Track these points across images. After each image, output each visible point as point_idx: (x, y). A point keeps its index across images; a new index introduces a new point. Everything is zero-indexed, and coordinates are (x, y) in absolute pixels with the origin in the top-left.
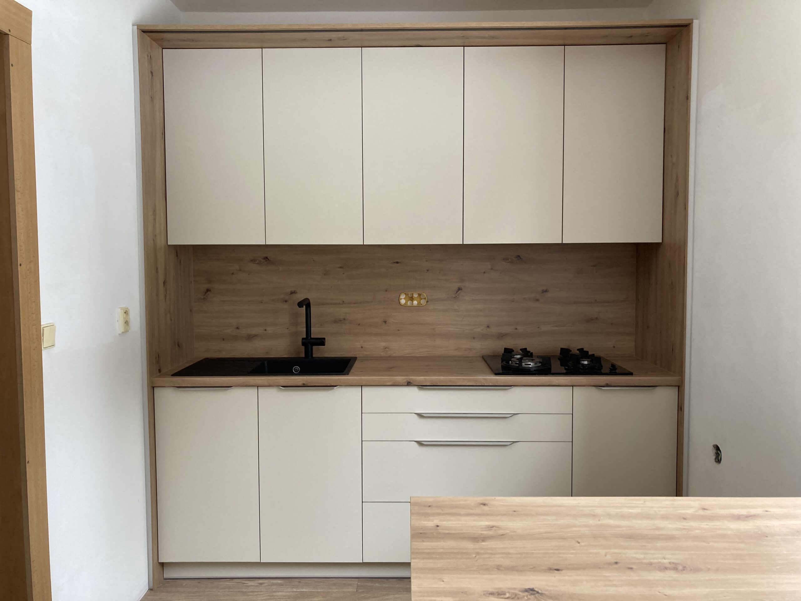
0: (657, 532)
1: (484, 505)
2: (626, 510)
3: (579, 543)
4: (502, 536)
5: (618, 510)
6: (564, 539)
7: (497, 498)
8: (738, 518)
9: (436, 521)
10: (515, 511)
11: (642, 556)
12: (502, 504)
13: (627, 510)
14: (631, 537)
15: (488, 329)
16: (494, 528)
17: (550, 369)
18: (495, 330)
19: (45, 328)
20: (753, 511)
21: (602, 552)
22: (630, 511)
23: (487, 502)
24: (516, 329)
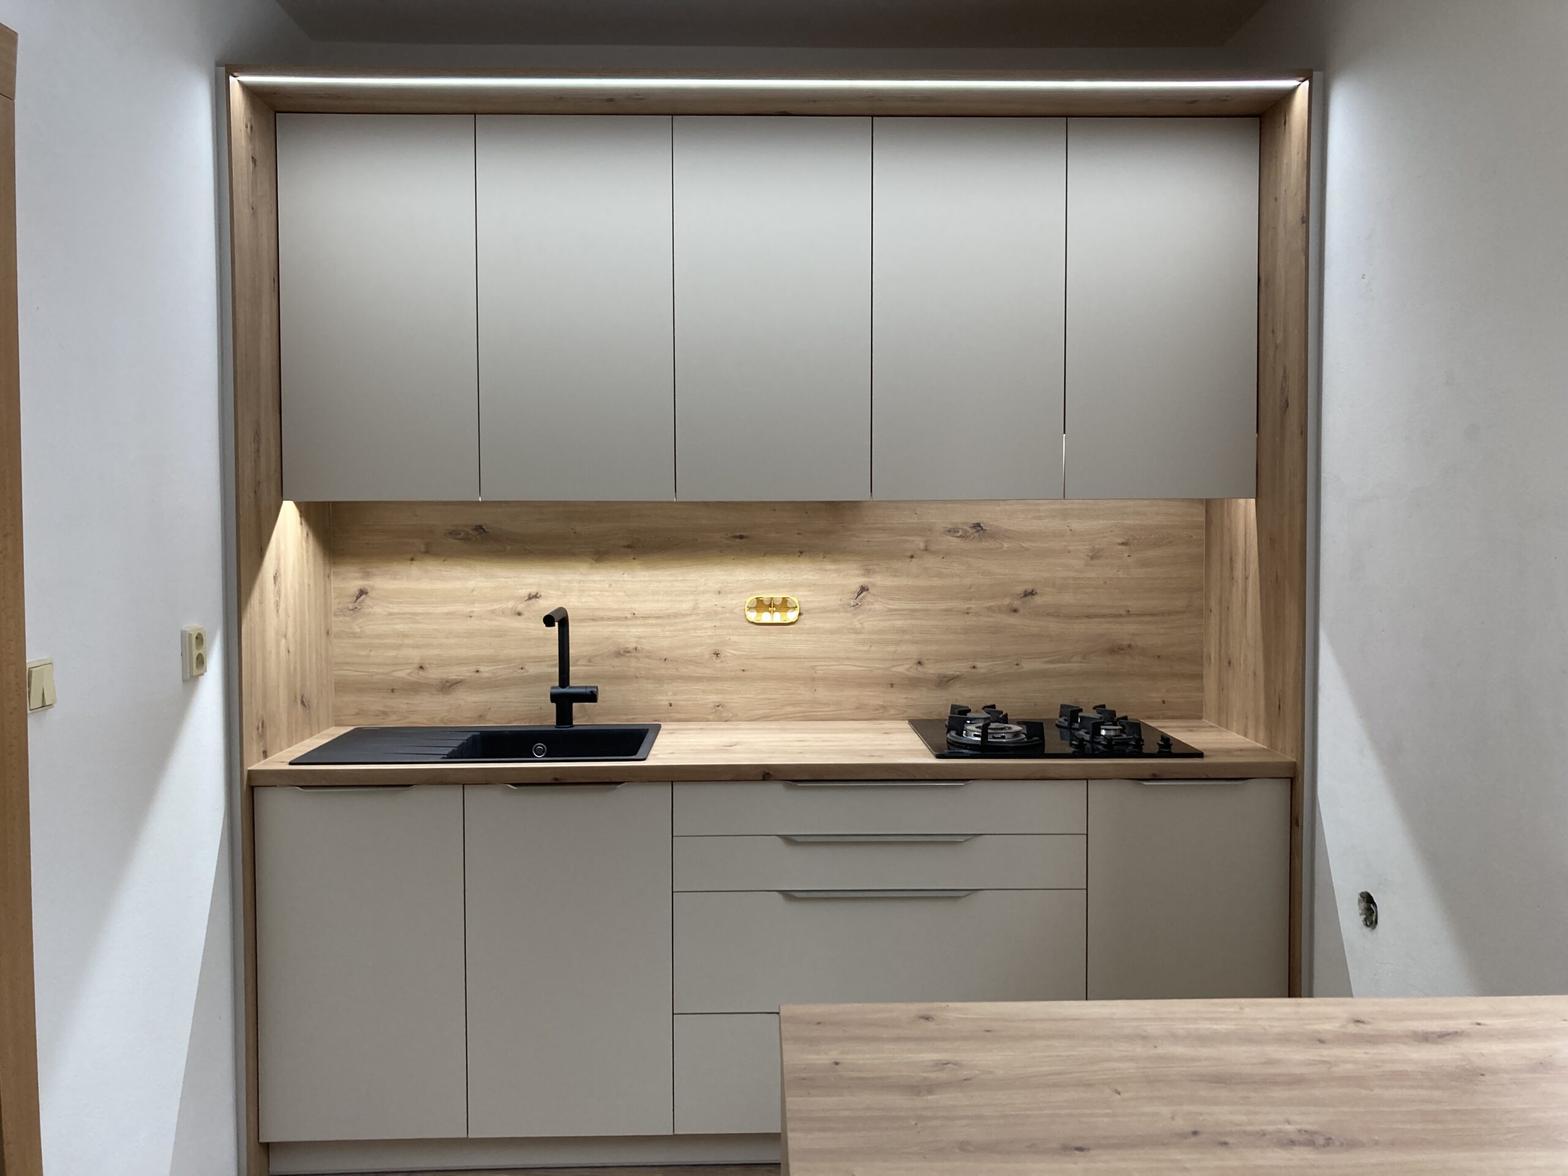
0: (1271, 1070)
1: (927, 1018)
2: (1205, 1026)
3: (1119, 1093)
4: (965, 1083)
5: (1191, 1026)
6: (1088, 1085)
7: (952, 1005)
8: (1425, 1038)
9: (834, 1055)
10: (988, 1031)
11: (1244, 1118)
12: (963, 1016)
13: (1208, 1026)
14: (1220, 1080)
15: (920, 668)
16: (949, 1065)
17: (1043, 745)
18: (932, 669)
19: (34, 669)
20: (1451, 1025)
21: (1166, 1110)
22: (1215, 1027)
23: (931, 1013)
24: (974, 667)
